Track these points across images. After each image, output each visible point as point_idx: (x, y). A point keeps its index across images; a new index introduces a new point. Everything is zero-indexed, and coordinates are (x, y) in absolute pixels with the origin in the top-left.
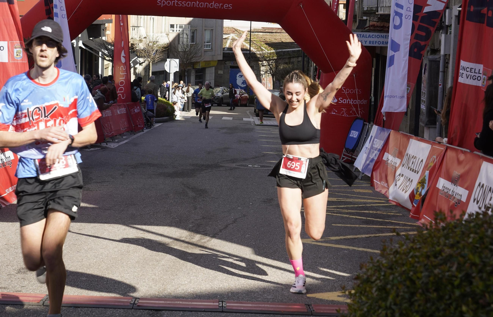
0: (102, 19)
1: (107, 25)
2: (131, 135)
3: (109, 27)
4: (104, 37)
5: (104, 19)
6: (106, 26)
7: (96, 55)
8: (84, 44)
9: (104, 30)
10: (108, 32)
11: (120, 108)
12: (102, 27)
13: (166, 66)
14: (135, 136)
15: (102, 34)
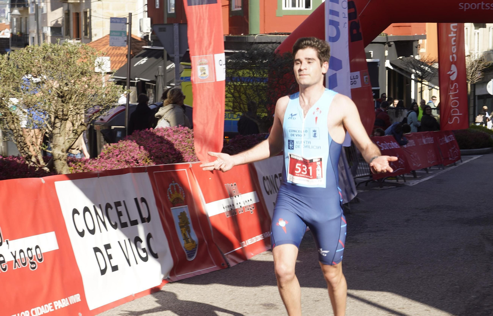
0: (414, 35)
1: (420, 41)
2: (439, 169)
3: (423, 44)
4: (418, 56)
5: (416, 34)
6: (419, 43)
7: (409, 77)
8: (391, 64)
9: (417, 47)
10: (422, 50)
11: (426, 137)
12: (415, 44)
13: (489, 87)
14: (444, 171)
15: (414, 53)
